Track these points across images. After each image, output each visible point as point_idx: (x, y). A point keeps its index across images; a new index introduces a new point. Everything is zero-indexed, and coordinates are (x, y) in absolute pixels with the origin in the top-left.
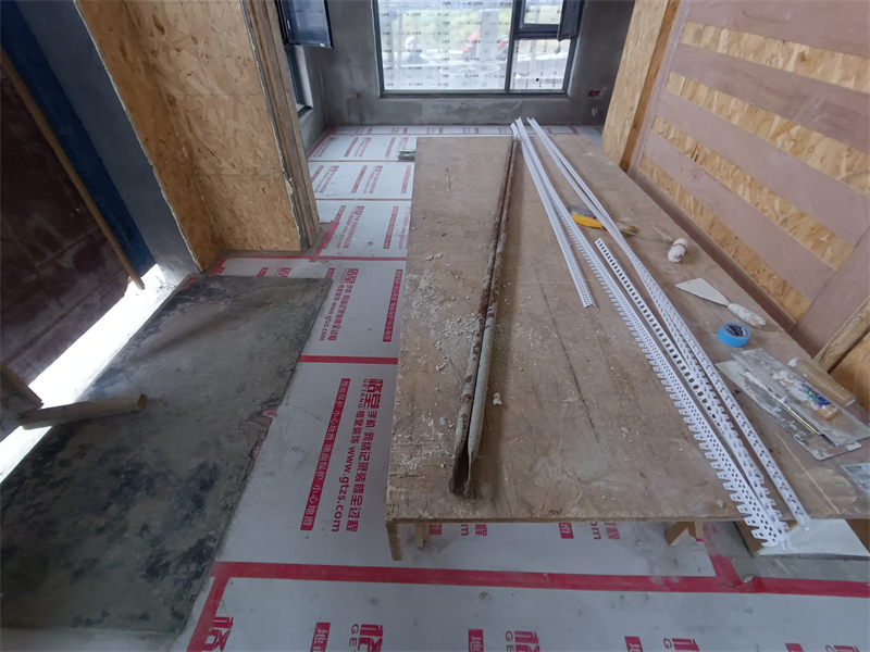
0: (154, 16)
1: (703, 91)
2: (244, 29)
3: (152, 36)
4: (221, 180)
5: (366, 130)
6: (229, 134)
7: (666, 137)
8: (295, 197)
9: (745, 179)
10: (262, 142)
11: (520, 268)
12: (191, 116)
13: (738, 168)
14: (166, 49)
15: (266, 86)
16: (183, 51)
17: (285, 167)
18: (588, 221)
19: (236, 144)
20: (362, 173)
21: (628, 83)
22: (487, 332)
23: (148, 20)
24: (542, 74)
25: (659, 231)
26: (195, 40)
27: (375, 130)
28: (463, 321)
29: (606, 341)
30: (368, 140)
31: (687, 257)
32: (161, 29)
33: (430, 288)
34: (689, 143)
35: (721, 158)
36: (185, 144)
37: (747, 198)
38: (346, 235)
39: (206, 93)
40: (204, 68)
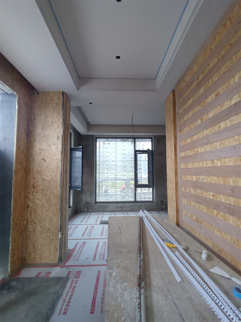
0: (33, 185)
1: (192, 203)
2: (59, 187)
3: (30, 189)
4: (34, 233)
5: (89, 214)
6: (44, 216)
7: (187, 215)
8: (61, 239)
10: (55, 219)
11: (150, 265)
12: (32, 211)
14: (33, 192)
15: (61, 202)
16: (38, 193)
17: (60, 227)
18: (171, 245)
19: (45, 219)
20: (86, 229)
21: (171, 200)
22: (142, 296)
23: (31, 185)
24: (145, 196)
25: (197, 248)
26: (43, 190)
27: (92, 214)
28: (132, 292)
30: (90, 217)
31: (209, 258)
32: (34, 187)
33: (117, 276)
34: (195, 218)
35: (206, 222)
36: (27, 220)
38: (78, 255)
39: (41, 204)
40: (43, 197)
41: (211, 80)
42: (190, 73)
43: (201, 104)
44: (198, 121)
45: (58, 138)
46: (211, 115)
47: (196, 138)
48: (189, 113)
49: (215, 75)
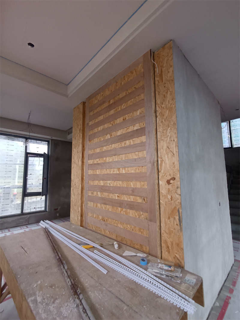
1: (99, 205)
7: (93, 217)
9: (119, 223)
13: (116, 220)
18: (88, 247)
22: (83, 301)
24: (36, 206)
25: (108, 242)
29: (119, 282)
31: (120, 247)
33: (44, 299)
34: (100, 217)
35: (111, 219)
37: (121, 227)
41: (120, 107)
42: (102, 94)
43: (111, 123)
44: (107, 135)
46: (119, 133)
47: (105, 149)
48: (100, 127)
49: (123, 105)
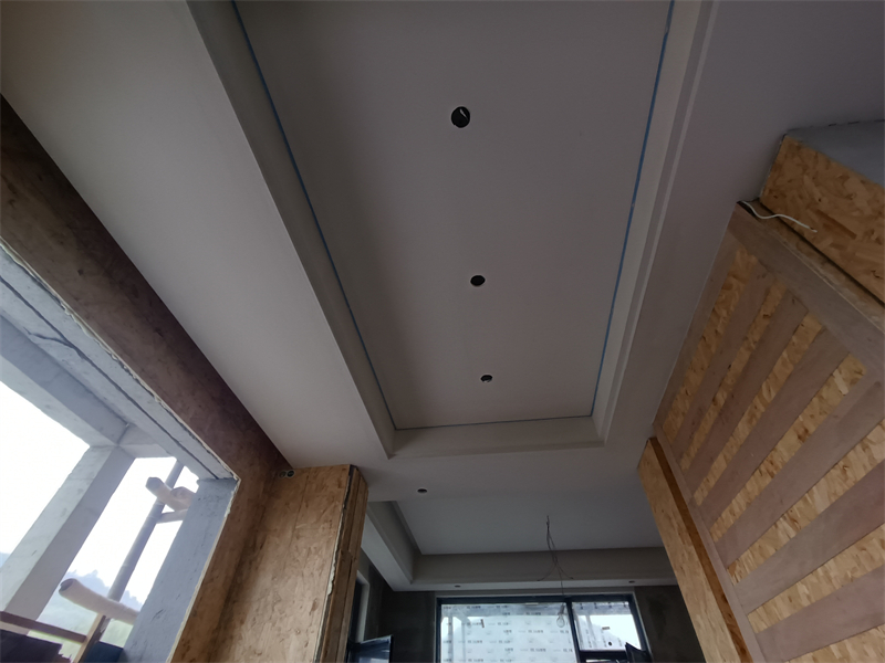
41: (757, 401)
42: (682, 391)
43: (763, 468)
44: (780, 526)
45: (314, 608)
46: (820, 499)
47: (809, 597)
